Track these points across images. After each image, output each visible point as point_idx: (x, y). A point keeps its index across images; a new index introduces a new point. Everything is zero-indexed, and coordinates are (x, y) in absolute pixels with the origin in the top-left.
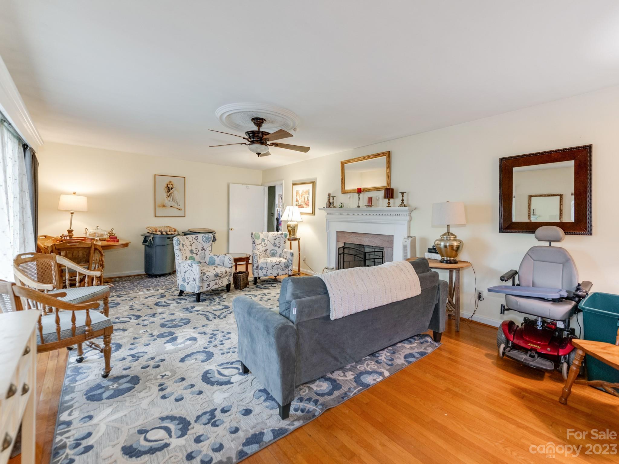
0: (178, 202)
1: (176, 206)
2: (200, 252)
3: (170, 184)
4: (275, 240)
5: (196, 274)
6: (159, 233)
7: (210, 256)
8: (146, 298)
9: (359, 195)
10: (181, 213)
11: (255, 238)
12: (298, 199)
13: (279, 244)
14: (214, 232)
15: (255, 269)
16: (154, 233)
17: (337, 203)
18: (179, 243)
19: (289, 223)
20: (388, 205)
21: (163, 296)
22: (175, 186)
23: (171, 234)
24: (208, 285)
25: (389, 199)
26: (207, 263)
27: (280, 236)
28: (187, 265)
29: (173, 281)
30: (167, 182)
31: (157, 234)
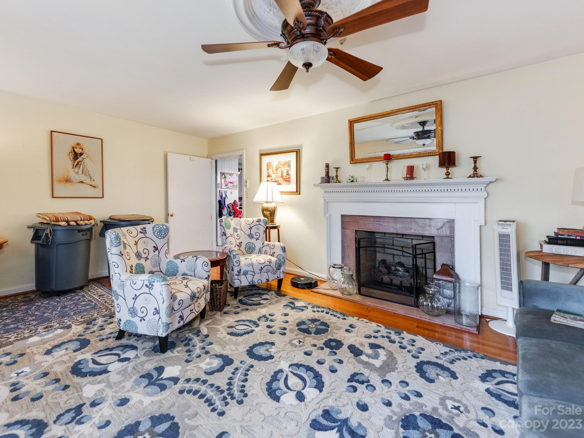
0: (92, 175)
1: (88, 181)
2: (152, 254)
3: (78, 147)
4: (250, 228)
5: (160, 302)
6: (63, 223)
7: (168, 260)
8: (48, 352)
9: (387, 164)
10: (97, 192)
11: (225, 228)
12: (271, 173)
13: (257, 234)
14: (151, 219)
15: (236, 275)
16: (53, 223)
17: (344, 177)
18: (120, 242)
19: (266, 205)
20: (446, 177)
21: (84, 343)
22: (86, 151)
23: (85, 225)
24: (180, 317)
25: (448, 168)
26: (164, 272)
27: (258, 223)
28: (139, 284)
29: (92, 302)
30: (73, 144)
31: (60, 225)
